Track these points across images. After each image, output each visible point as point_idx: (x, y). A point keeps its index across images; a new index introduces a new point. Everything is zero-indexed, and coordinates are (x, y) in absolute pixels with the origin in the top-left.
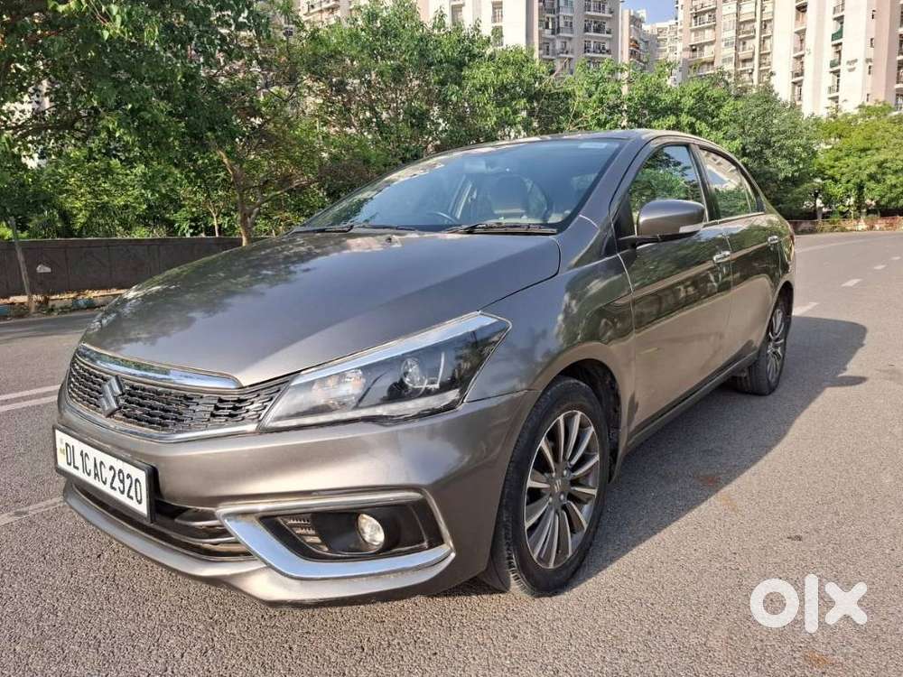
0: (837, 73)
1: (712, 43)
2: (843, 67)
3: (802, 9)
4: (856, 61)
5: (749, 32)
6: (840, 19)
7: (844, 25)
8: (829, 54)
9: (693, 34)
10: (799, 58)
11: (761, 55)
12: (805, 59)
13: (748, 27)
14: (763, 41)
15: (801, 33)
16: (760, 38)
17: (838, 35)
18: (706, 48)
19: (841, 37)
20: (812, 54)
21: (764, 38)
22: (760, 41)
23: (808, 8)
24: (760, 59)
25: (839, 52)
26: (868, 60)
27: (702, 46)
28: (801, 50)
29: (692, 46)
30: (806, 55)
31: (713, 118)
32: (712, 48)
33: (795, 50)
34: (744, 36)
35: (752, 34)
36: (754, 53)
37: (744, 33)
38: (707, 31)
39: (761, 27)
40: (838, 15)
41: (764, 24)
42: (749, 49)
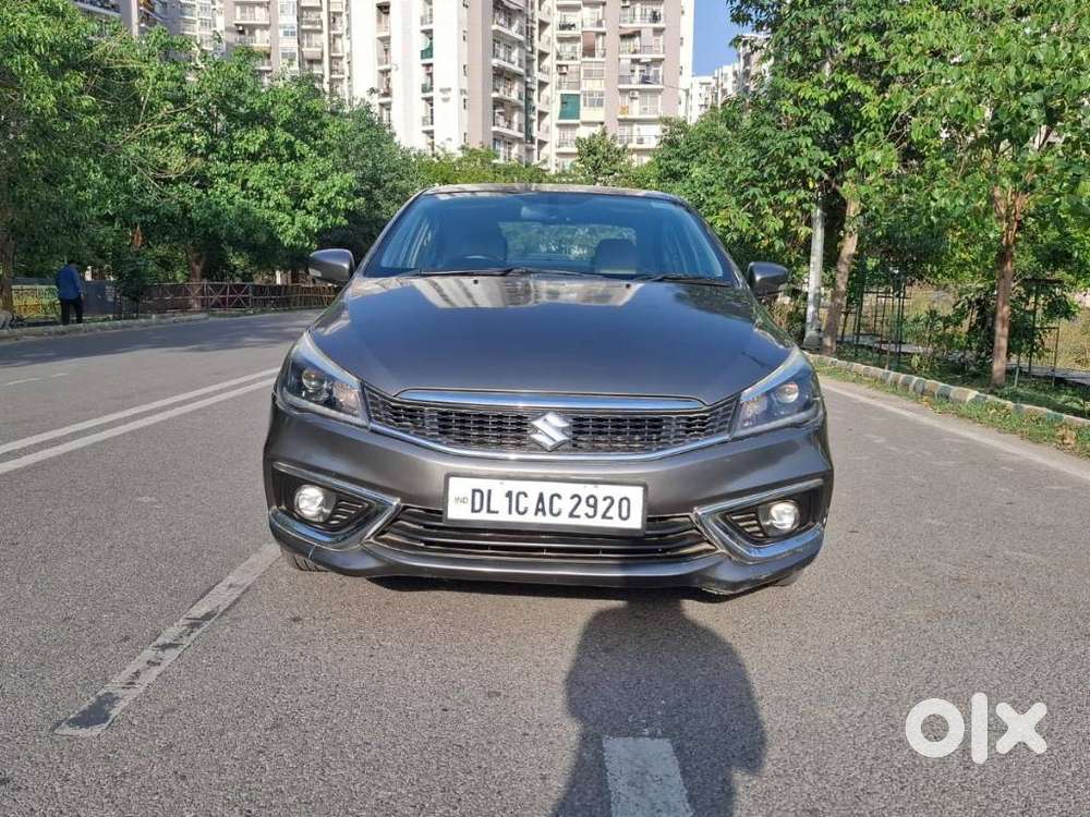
0: (429, 100)
1: (266, 27)
2: (436, 95)
3: (384, 9)
4: (449, 89)
5: (314, 23)
6: (428, 33)
7: (434, 40)
8: (420, 76)
9: (238, 9)
10: (385, 72)
11: (331, 58)
12: (393, 75)
13: (313, 16)
14: (333, 39)
15: (385, 40)
16: (329, 35)
17: (427, 52)
18: (258, 32)
19: (431, 56)
20: (400, 70)
21: (334, 35)
22: (330, 39)
23: (392, 10)
24: (330, 63)
25: (430, 75)
26: (463, 92)
27: (252, 28)
28: (386, 63)
29: (237, 25)
30: (393, 71)
31: (316, 139)
32: (267, 34)
33: (380, 62)
34: (309, 27)
35: (319, 27)
36: (322, 54)
37: (308, 23)
38: (257, 8)
39: (329, 19)
40: (426, 27)
41: (334, 17)
42: (316, 46)
